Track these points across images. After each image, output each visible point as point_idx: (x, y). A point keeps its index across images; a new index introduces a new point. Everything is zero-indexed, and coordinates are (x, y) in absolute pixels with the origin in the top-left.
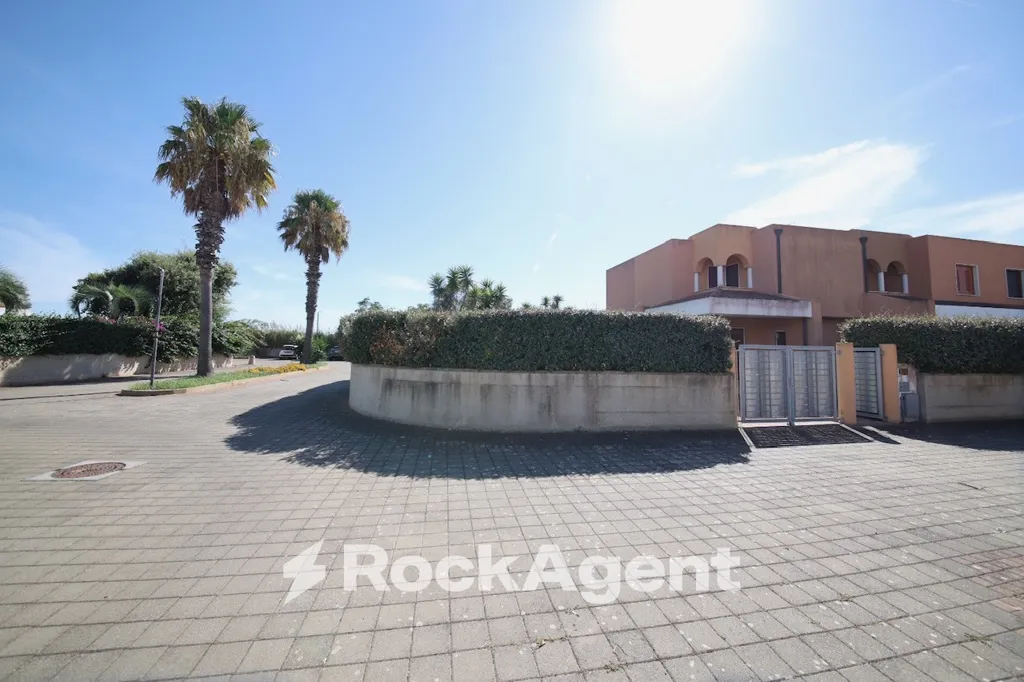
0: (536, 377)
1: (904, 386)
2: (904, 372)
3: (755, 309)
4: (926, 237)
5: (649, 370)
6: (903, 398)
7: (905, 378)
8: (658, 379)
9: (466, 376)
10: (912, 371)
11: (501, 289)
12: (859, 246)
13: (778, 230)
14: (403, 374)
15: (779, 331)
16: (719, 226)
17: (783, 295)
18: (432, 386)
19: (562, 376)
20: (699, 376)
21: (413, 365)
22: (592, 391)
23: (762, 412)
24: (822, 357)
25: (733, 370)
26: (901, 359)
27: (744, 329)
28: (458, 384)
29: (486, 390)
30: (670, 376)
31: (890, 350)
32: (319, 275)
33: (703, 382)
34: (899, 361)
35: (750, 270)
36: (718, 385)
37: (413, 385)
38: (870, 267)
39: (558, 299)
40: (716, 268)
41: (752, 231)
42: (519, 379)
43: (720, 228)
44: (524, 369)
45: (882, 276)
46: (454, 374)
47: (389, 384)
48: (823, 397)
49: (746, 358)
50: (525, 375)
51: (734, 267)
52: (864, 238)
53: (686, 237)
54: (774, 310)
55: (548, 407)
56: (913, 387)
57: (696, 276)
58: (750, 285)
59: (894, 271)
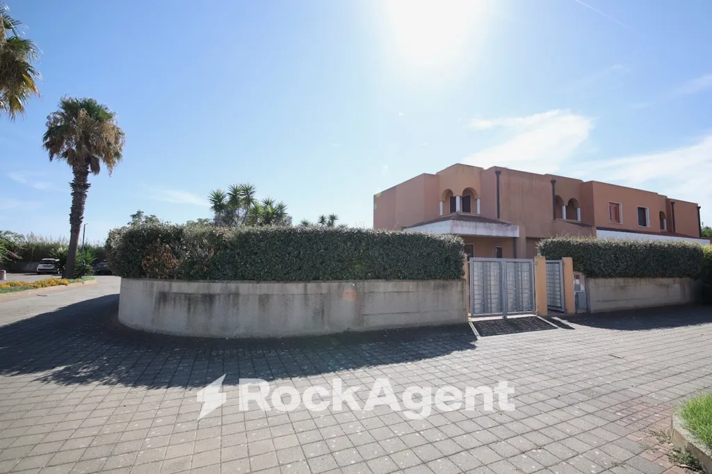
0: (311, 286)
1: (577, 287)
2: (577, 277)
3: (481, 230)
4: (592, 182)
5: (404, 278)
6: (577, 296)
7: (577, 281)
8: (409, 285)
9: (245, 287)
10: (582, 276)
11: (281, 207)
12: (551, 185)
13: (498, 171)
14: (178, 287)
15: (498, 248)
16: (458, 165)
17: (501, 220)
18: (209, 298)
19: (335, 284)
20: (442, 282)
21: (191, 278)
22: (361, 298)
23: (485, 310)
24: (526, 267)
25: (466, 277)
26: (575, 268)
27: (473, 245)
28: (237, 295)
29: (264, 300)
30: (420, 283)
31: (568, 261)
32: (87, 186)
33: (444, 287)
34: (574, 270)
35: (478, 201)
36: (455, 288)
37: (190, 299)
38: (557, 201)
39: (333, 218)
40: (455, 198)
41: (480, 170)
42: (295, 288)
43: (459, 168)
44: (300, 280)
45: (564, 208)
46: (232, 286)
47: (163, 297)
48: (526, 295)
49: (475, 268)
50: (301, 285)
51: (468, 197)
52: (554, 180)
53: (434, 173)
54: (494, 231)
55: (321, 312)
56: (582, 288)
57: (441, 203)
58: (479, 212)
59: (572, 204)
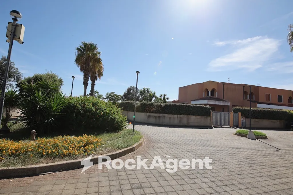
0: (179, 116)
1: (243, 120)
2: (243, 118)
3: (217, 103)
5: (197, 115)
6: (242, 123)
7: (243, 119)
8: (198, 117)
9: (166, 115)
10: (244, 117)
12: (243, 88)
13: (223, 84)
14: (153, 114)
15: (223, 108)
17: (224, 99)
18: (159, 117)
19: (183, 116)
20: (206, 117)
21: (156, 113)
22: (188, 119)
23: (216, 124)
24: (227, 115)
25: (211, 116)
26: (242, 116)
27: (214, 107)
28: (165, 116)
29: (170, 118)
30: (201, 117)
31: (240, 114)
33: (206, 118)
34: (241, 116)
35: (217, 92)
36: (209, 118)
37: (155, 117)
38: (245, 93)
41: (218, 83)
42: (176, 116)
43: (210, 82)
44: (177, 114)
45: (248, 95)
46: (164, 115)
47: (149, 116)
48: (227, 122)
49: (213, 114)
50: (177, 115)
51: (213, 91)
52: (244, 86)
54: (221, 103)
55: (180, 121)
56: (244, 121)
58: (217, 96)
59: (252, 94)
